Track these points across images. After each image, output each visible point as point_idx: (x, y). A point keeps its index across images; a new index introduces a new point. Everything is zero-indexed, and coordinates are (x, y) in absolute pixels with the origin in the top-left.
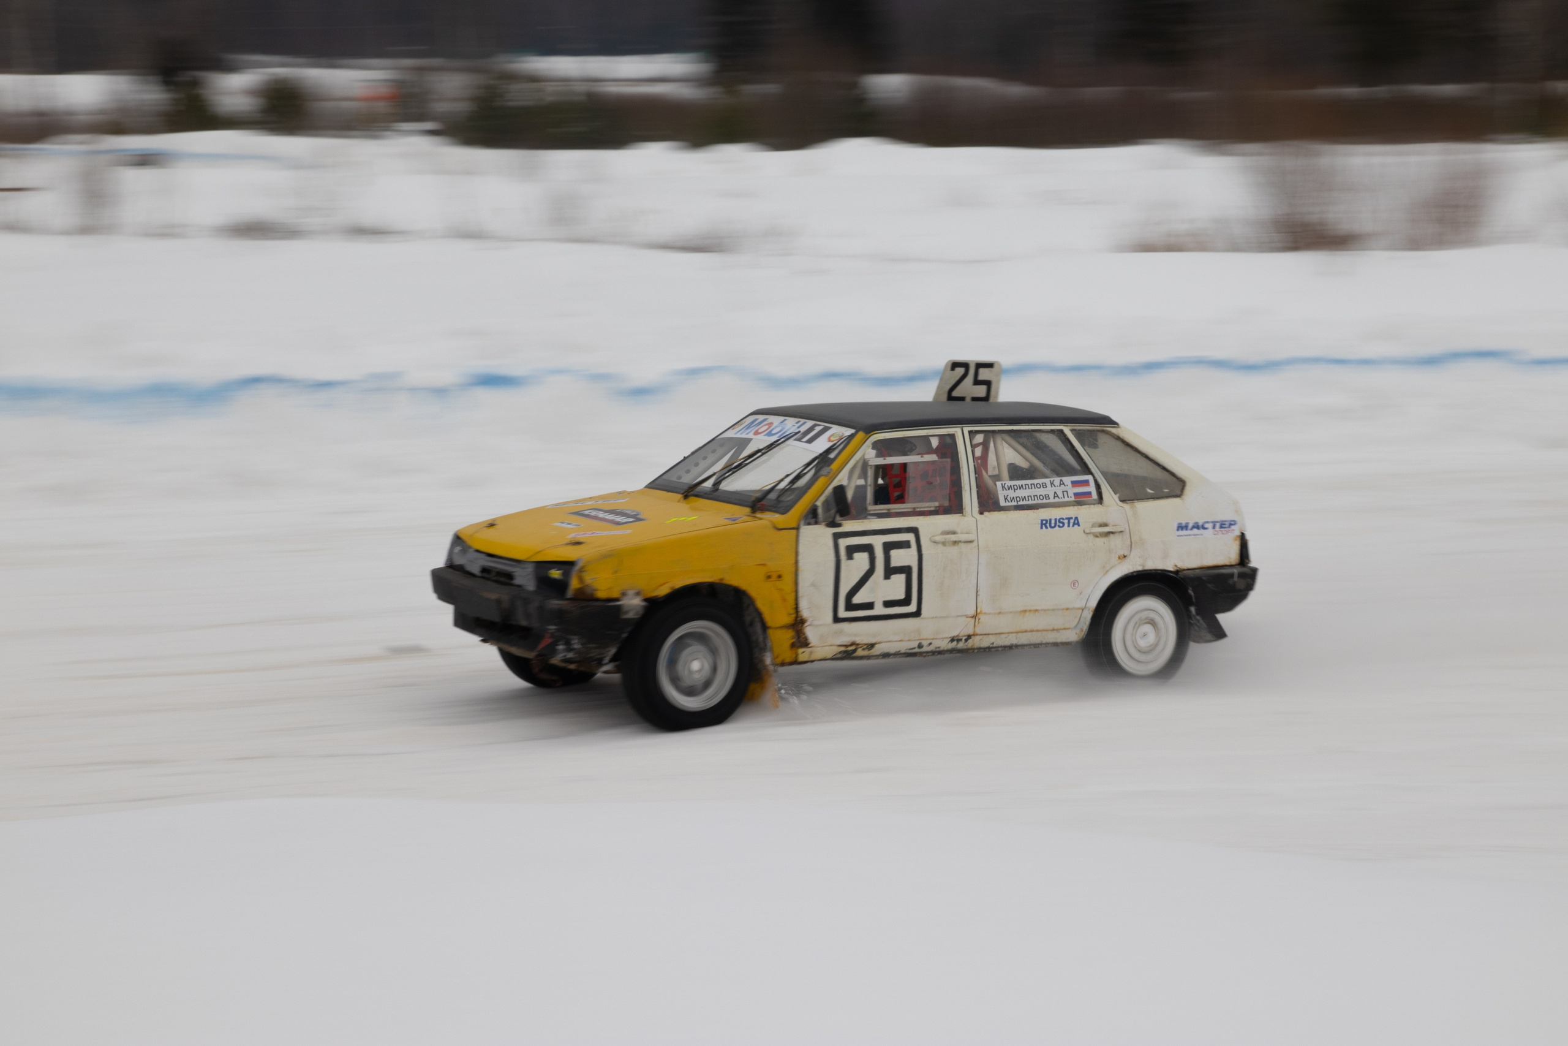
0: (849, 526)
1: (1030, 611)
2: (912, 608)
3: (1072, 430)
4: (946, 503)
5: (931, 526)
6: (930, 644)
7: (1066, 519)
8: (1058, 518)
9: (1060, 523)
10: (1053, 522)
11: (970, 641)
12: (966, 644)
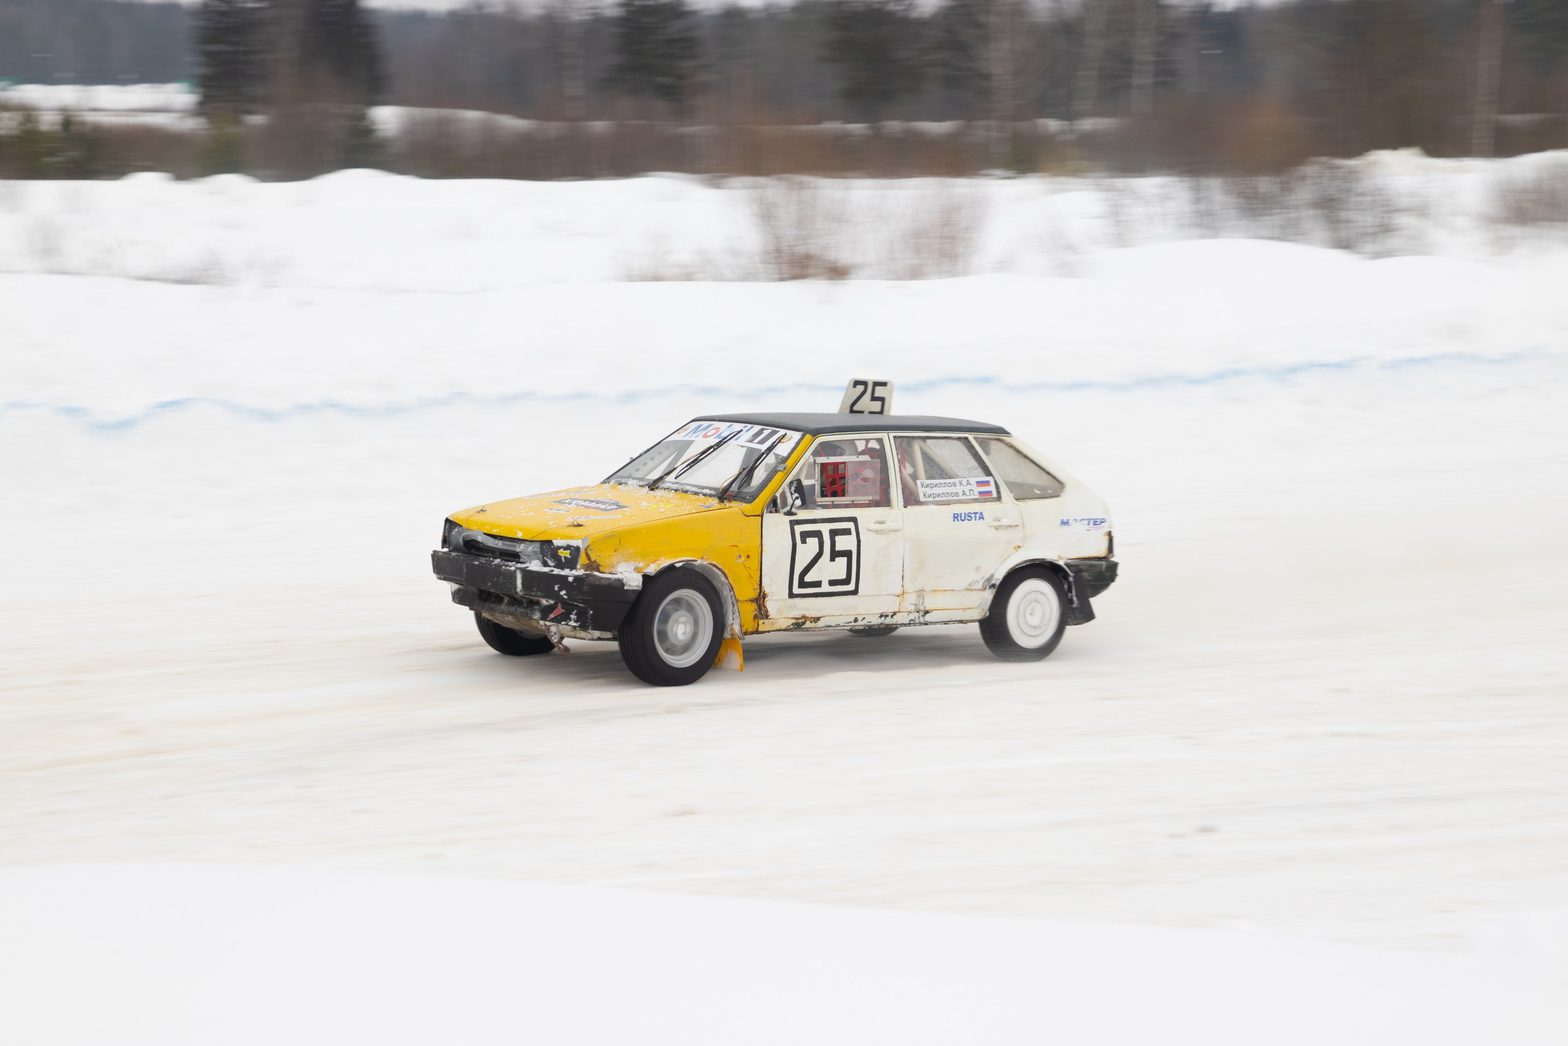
0: (803, 515)
1: (940, 590)
2: (851, 587)
3: (975, 438)
4: (877, 497)
5: (867, 517)
6: (864, 619)
7: (974, 513)
8: (967, 513)
9: (969, 517)
10: (963, 515)
11: (895, 617)
12: (892, 620)
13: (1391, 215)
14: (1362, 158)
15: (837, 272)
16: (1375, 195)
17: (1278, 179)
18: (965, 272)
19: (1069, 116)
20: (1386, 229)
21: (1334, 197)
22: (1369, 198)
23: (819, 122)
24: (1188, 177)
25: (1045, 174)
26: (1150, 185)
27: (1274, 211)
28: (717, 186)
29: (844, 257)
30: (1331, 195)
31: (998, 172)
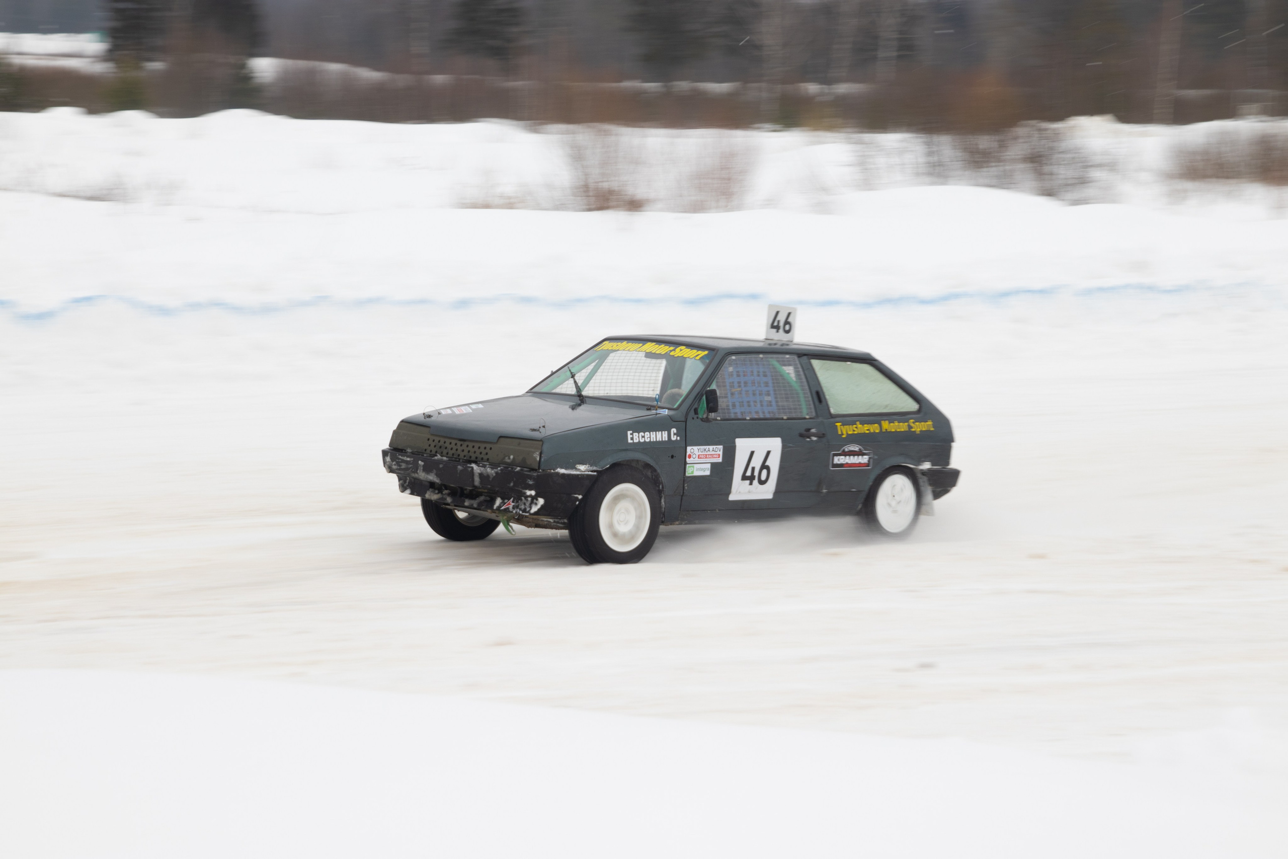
13: (1088, 169)
14: (1064, 122)
15: (634, 205)
16: (1075, 153)
17: (997, 138)
18: (739, 208)
19: (827, 81)
20: (1083, 181)
21: (1042, 153)
22: (1069, 156)
23: (620, 81)
24: (922, 134)
25: (807, 128)
26: (892, 140)
27: (993, 164)
28: (536, 131)
29: (640, 192)
30: (1039, 152)
31: (767, 126)
